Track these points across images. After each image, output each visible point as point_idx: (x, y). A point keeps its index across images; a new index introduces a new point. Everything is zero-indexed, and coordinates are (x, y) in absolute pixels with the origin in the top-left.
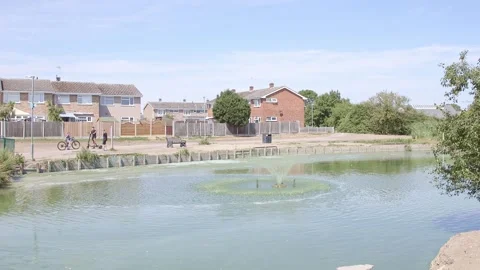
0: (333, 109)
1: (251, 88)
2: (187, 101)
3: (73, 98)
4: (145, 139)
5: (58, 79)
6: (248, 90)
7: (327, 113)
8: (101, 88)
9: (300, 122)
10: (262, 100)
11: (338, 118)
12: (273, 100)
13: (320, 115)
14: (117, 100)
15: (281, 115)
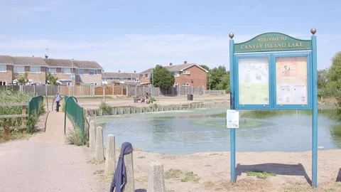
0: (221, 78)
1: (171, 64)
2: (121, 72)
3: (59, 70)
4: (110, 98)
5: (46, 57)
6: (169, 65)
7: (217, 81)
8: (76, 63)
9: (204, 87)
10: (180, 72)
11: (225, 84)
12: (187, 72)
13: (213, 83)
14: (86, 71)
15: (192, 82)
